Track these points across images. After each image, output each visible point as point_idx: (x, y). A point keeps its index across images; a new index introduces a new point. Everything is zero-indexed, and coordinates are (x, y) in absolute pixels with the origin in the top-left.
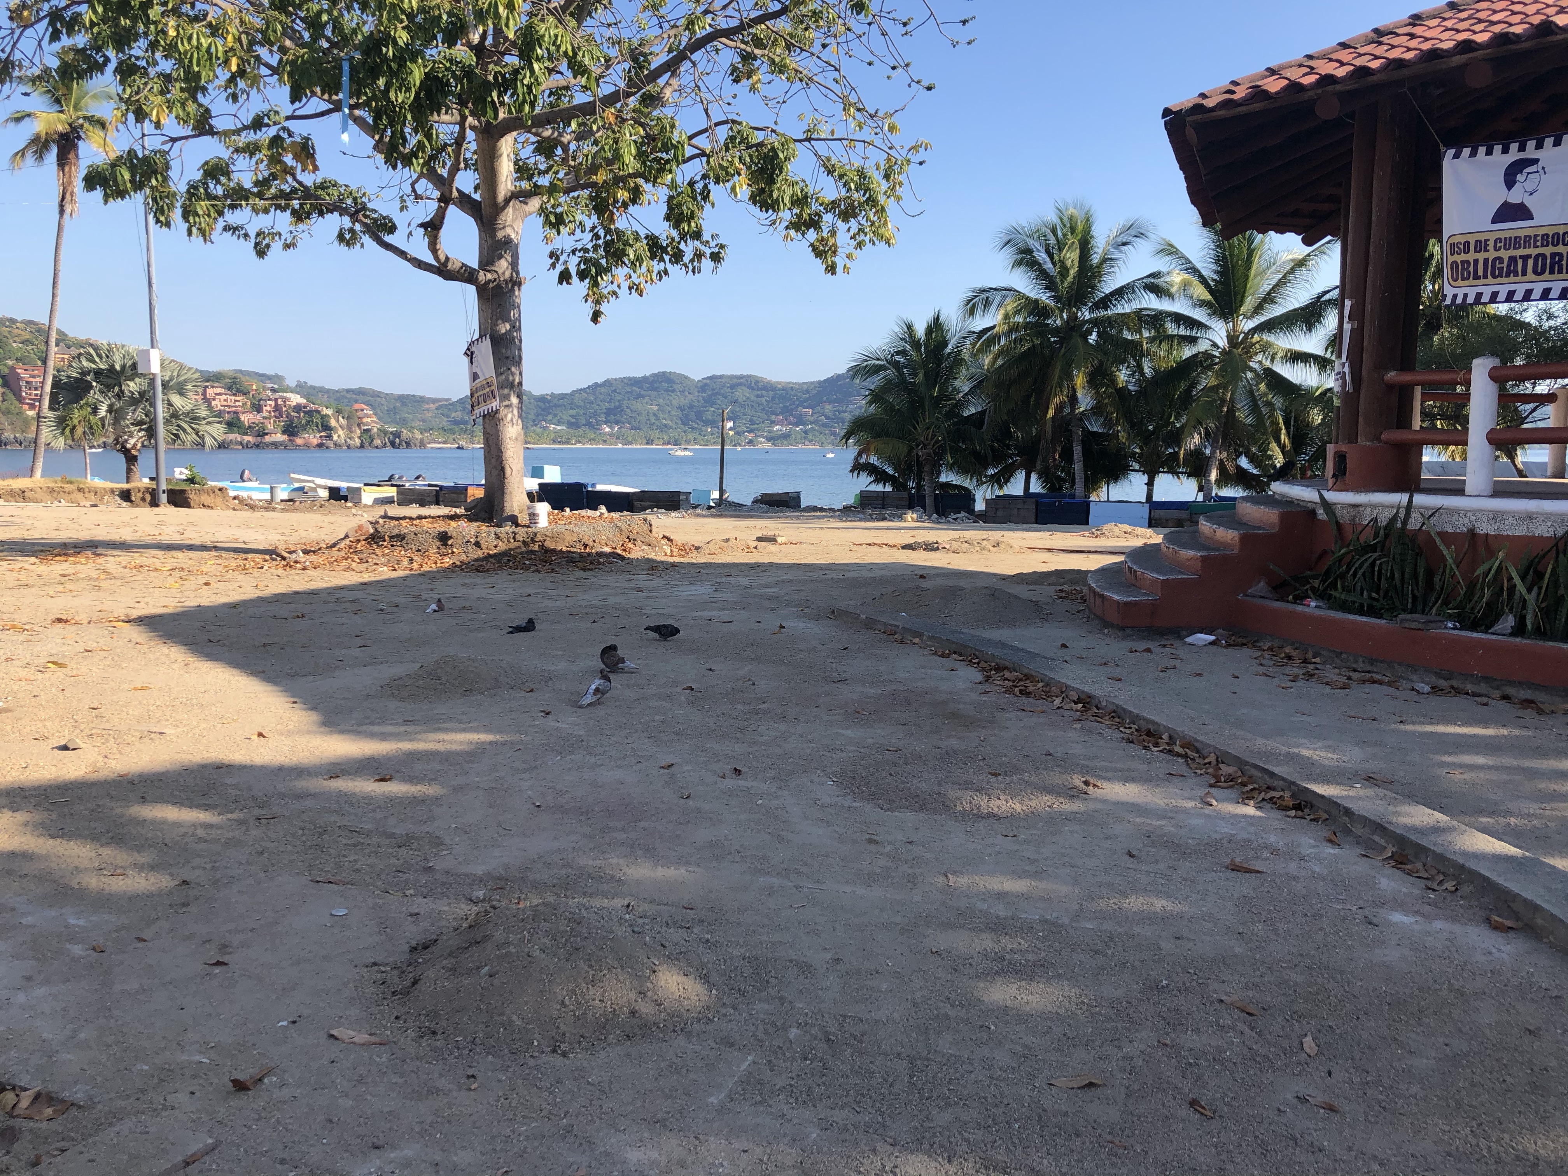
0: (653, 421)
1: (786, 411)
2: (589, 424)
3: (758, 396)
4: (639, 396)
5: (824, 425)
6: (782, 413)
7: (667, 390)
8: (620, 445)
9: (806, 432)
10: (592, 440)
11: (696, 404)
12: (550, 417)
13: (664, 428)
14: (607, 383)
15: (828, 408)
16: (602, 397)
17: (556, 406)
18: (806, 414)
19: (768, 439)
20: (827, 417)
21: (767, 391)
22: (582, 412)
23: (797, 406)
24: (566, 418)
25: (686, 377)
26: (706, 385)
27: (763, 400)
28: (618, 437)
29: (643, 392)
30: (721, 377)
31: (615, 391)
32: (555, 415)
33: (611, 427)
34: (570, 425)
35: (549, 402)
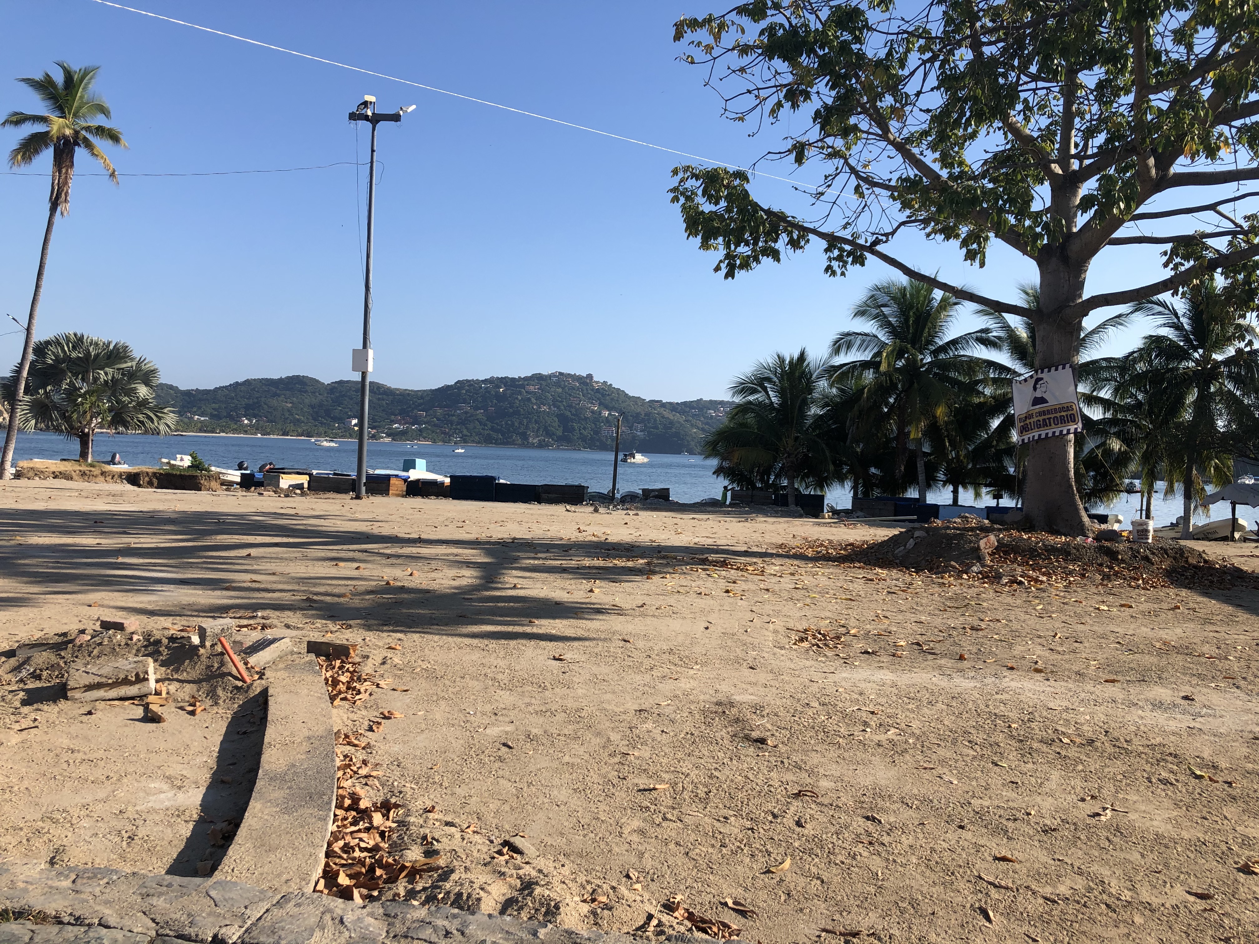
0: (287, 416)
1: (403, 412)
2: (230, 417)
3: (379, 399)
4: (275, 395)
5: (435, 425)
6: (400, 414)
7: (300, 391)
8: (259, 435)
9: (420, 430)
10: (235, 431)
11: (326, 403)
12: (195, 409)
13: (297, 422)
14: (247, 382)
15: (439, 411)
16: (242, 394)
17: (200, 400)
18: (421, 415)
19: (388, 435)
20: (438, 419)
21: (388, 395)
22: (223, 406)
23: (413, 410)
24: (209, 411)
25: (317, 381)
26: (334, 388)
27: (384, 403)
28: (257, 429)
29: (278, 392)
30: (348, 382)
31: (254, 389)
32: (200, 408)
33: (249, 420)
34: (212, 416)
35: (194, 396)
